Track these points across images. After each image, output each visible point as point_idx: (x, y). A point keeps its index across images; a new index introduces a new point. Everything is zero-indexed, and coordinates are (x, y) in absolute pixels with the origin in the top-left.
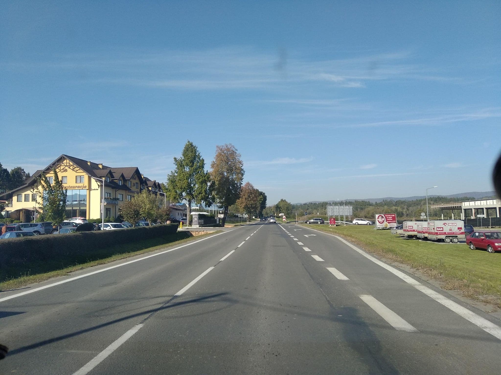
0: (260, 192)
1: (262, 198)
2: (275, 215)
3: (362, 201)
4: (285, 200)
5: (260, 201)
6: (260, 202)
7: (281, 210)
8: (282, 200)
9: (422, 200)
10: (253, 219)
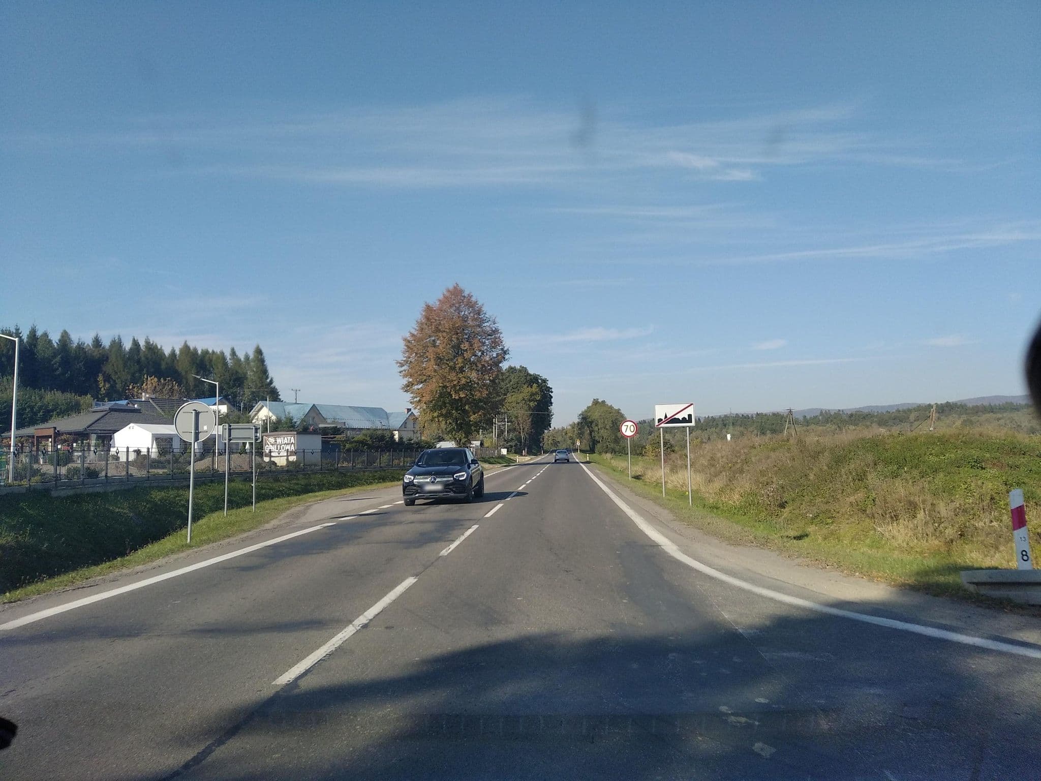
0: (531, 375)
1: (536, 393)
2: (578, 443)
3: (774, 414)
4: (603, 402)
5: (530, 401)
6: (532, 404)
7: (596, 429)
8: (596, 402)
9: (910, 411)
10: (503, 457)
